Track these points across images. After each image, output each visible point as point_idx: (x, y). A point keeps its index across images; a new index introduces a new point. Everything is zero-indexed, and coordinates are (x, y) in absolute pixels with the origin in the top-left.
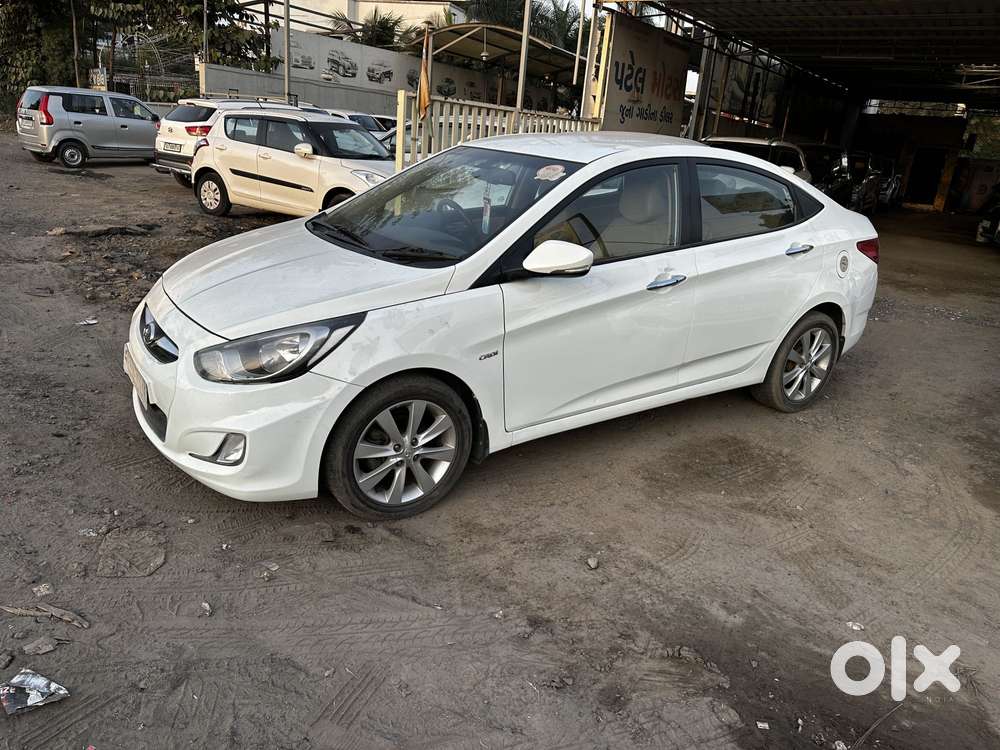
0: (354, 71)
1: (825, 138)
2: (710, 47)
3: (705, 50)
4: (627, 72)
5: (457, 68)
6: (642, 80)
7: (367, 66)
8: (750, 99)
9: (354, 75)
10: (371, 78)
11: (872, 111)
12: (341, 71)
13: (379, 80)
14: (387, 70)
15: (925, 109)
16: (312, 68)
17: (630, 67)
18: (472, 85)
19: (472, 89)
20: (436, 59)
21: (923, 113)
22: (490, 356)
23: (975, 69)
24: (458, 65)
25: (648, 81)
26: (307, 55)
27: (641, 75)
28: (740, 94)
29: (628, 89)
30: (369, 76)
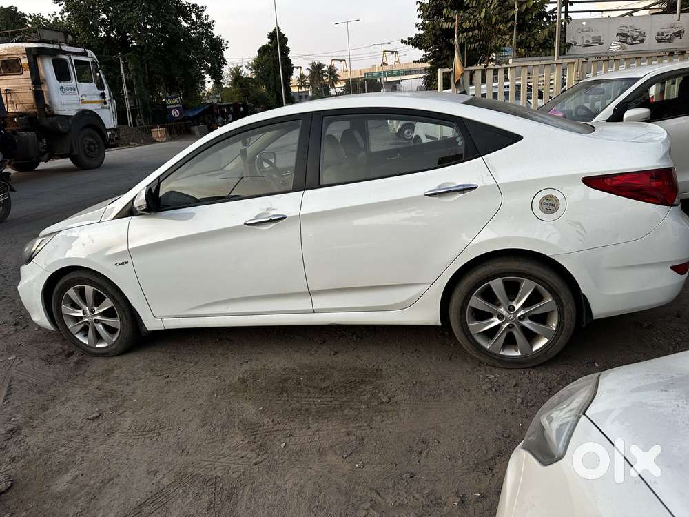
0: (642, 38)
7: (656, 32)
9: (642, 41)
10: (659, 41)
12: (629, 40)
13: (669, 40)
14: (677, 30)
16: (601, 44)
22: (123, 263)
26: (597, 35)
30: (657, 39)
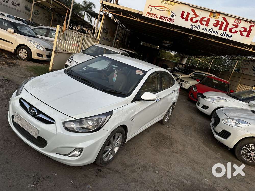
1: (134, 49)
2: (119, 25)
3: (118, 26)
4: (105, 29)
5: (41, 8)
6: (108, 31)
7: (12, 0)
8: (124, 38)
10: (13, 4)
11: (141, 44)
13: (16, 6)
14: (18, 3)
15: (150, 45)
17: (106, 28)
18: (44, 14)
19: (44, 15)
20: (35, 4)
21: (149, 46)
22: (132, 120)
23: (167, 42)
24: (41, 7)
25: (109, 32)
27: (108, 30)
28: (122, 37)
29: (105, 33)
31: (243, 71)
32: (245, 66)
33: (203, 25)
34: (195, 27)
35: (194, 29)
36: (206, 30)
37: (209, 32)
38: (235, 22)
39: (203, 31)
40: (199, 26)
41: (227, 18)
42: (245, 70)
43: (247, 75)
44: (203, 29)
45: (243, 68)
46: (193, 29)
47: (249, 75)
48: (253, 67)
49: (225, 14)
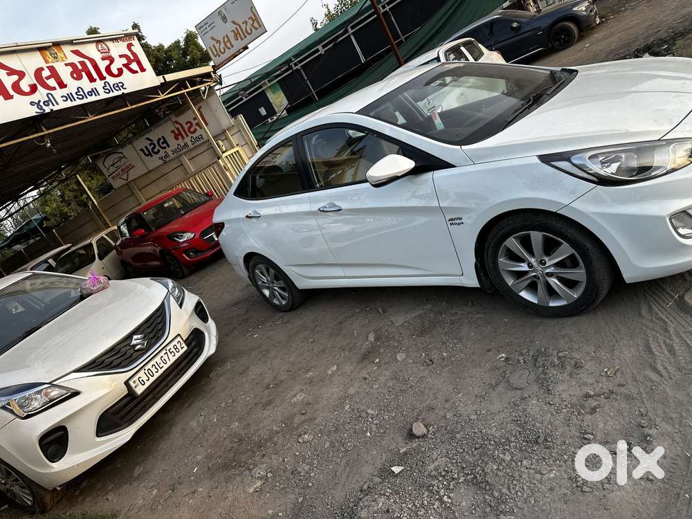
31: (125, 177)
32: (116, 165)
33: (54, 88)
34: (44, 103)
35: (47, 110)
36: (69, 97)
37: (80, 99)
38: (99, 51)
39: (69, 104)
40: (50, 96)
41: (81, 49)
42: (127, 172)
43: (147, 173)
44: (65, 99)
45: (117, 172)
46: (44, 110)
47: (150, 171)
48: (142, 150)
49: (71, 43)
